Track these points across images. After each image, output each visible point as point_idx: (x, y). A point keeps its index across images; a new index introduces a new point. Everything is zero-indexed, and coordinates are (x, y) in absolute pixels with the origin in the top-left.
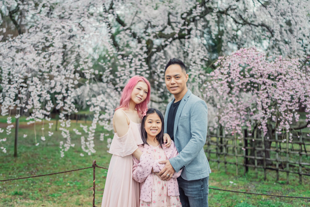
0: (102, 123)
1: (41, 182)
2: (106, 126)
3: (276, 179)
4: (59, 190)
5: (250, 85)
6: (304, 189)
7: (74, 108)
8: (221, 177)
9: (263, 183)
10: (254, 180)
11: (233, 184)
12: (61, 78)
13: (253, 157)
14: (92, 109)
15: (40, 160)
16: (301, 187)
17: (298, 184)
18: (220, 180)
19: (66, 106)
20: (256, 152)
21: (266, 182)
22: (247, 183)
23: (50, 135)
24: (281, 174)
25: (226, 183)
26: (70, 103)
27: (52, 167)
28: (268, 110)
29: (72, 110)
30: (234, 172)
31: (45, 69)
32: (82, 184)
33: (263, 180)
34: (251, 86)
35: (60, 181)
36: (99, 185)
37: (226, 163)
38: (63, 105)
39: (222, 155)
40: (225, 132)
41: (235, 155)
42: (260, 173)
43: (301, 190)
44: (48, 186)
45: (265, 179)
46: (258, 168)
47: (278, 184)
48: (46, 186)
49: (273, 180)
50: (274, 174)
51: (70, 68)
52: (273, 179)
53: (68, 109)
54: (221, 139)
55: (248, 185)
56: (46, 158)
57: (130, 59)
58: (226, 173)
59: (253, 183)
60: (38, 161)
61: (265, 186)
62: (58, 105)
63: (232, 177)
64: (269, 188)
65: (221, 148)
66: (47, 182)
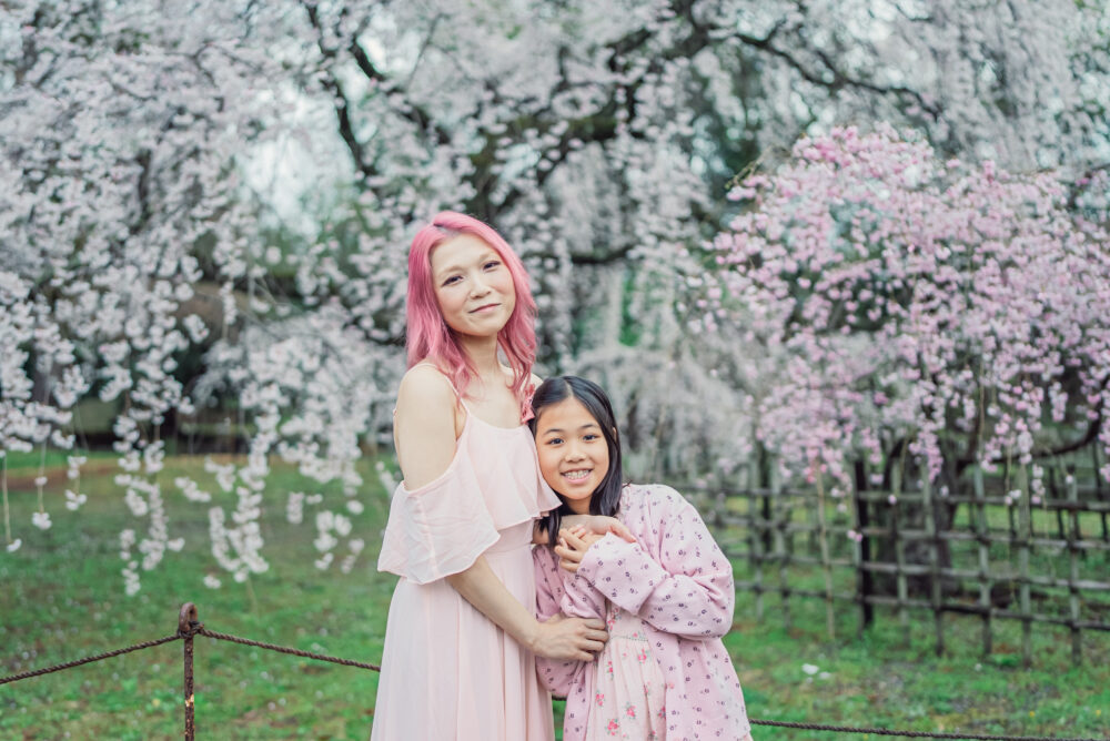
0: (292, 450)
1: (44, 700)
2: (308, 465)
3: (980, 649)
4: (113, 729)
5: (870, 285)
6: (1093, 684)
7: (178, 393)
8: (769, 650)
9: (933, 668)
10: (898, 654)
11: (815, 676)
12: (123, 277)
13: (890, 568)
14: (249, 397)
15: (60, 609)
16: (1080, 677)
17: (1068, 663)
18: (766, 663)
19: (145, 390)
20: (900, 546)
21: (943, 662)
22: (873, 668)
23: (72, 506)
24: (998, 627)
25: (789, 674)
26: (159, 375)
27: (101, 636)
28: (943, 377)
29: (168, 401)
30: (818, 629)
31: (58, 241)
32: (213, 701)
33: (932, 653)
34: (875, 290)
35: (125, 694)
36: (282, 701)
37: (786, 593)
38: (128, 383)
39: (772, 562)
40: (780, 475)
41: (821, 563)
42: (917, 626)
43: (1083, 690)
44: (66, 716)
45: (939, 650)
46: (908, 608)
47: (991, 669)
48: (57, 715)
49: (969, 655)
50: (970, 628)
51: (158, 236)
52: (971, 649)
53: (153, 401)
54: (766, 500)
55: (876, 677)
56: (86, 602)
57: (405, 204)
58: (789, 633)
59: (895, 668)
60: (50, 612)
61: (941, 678)
62: (110, 385)
63: (812, 647)
64: (959, 686)
65: (767, 538)
66: (68, 698)
